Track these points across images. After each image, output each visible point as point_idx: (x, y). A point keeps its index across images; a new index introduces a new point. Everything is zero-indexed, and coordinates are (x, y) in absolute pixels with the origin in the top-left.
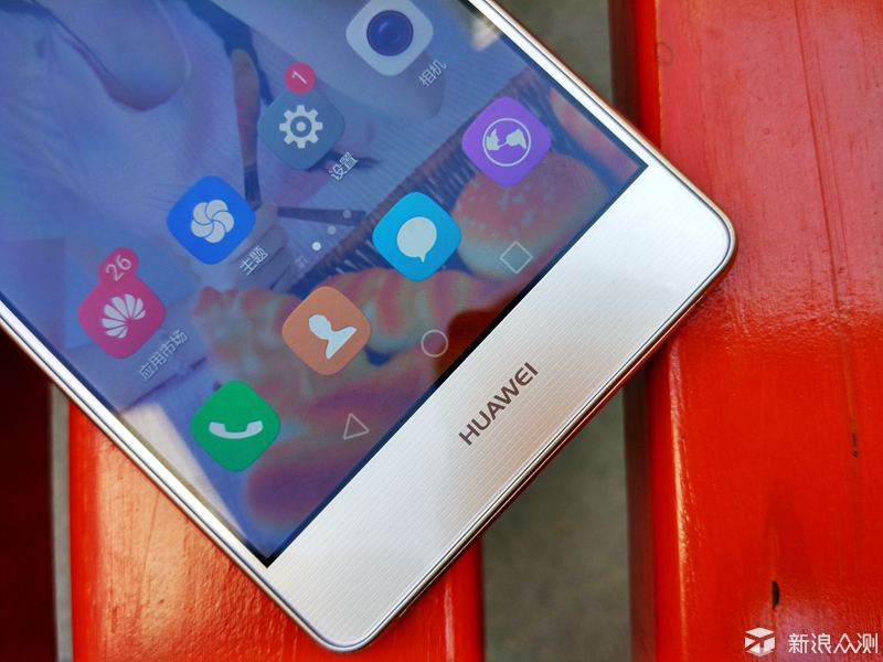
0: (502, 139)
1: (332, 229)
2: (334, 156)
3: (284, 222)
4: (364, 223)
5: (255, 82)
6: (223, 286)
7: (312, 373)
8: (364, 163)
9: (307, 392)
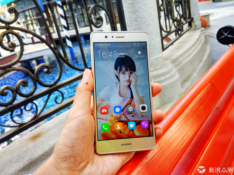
0: (144, 124)
1: (126, 119)
2: (131, 113)
3: (123, 115)
4: (129, 121)
5: (130, 102)
6: (114, 116)
7: (114, 129)
8: (133, 116)
9: (113, 130)
